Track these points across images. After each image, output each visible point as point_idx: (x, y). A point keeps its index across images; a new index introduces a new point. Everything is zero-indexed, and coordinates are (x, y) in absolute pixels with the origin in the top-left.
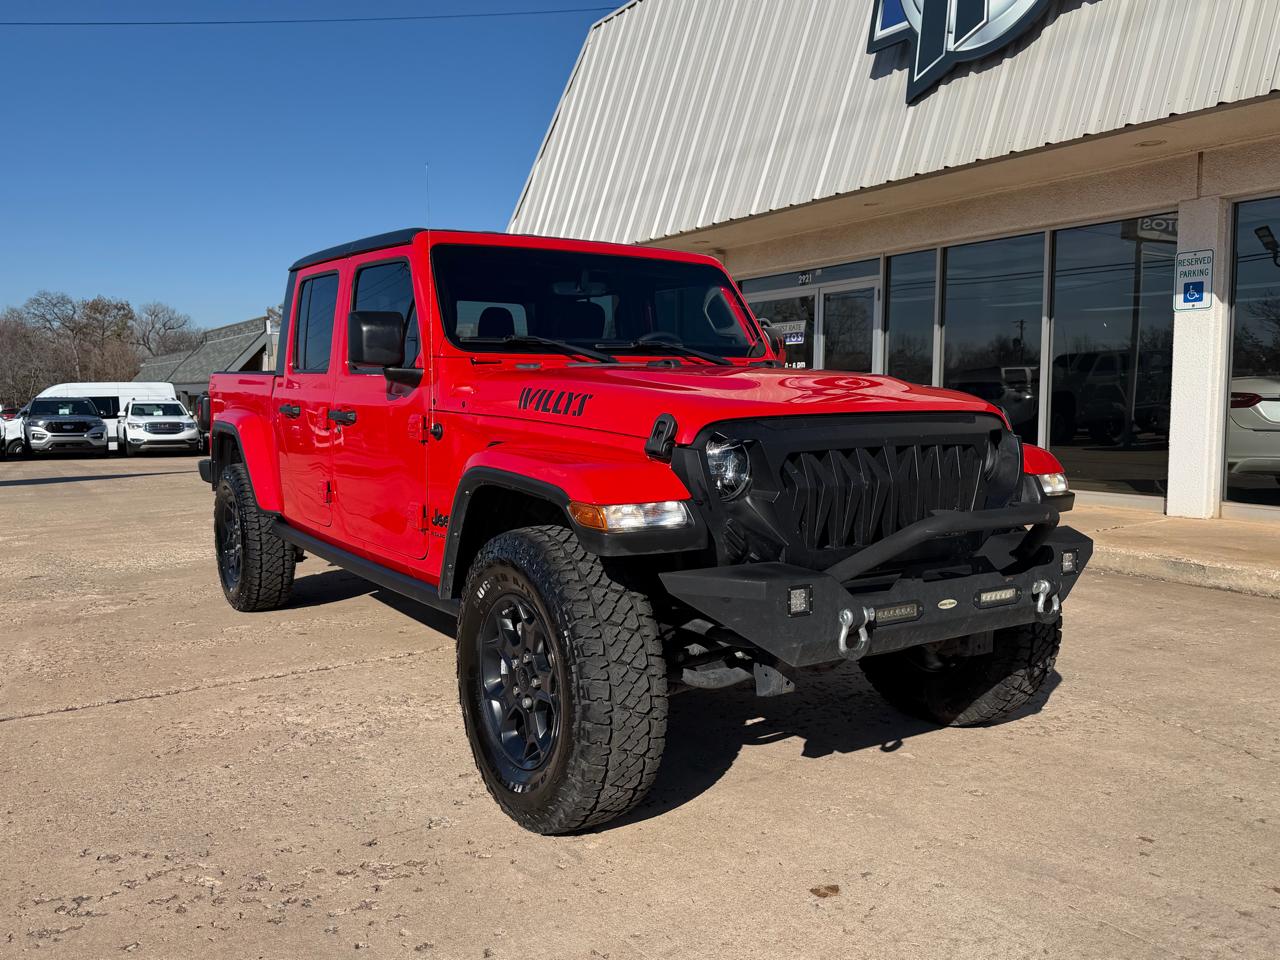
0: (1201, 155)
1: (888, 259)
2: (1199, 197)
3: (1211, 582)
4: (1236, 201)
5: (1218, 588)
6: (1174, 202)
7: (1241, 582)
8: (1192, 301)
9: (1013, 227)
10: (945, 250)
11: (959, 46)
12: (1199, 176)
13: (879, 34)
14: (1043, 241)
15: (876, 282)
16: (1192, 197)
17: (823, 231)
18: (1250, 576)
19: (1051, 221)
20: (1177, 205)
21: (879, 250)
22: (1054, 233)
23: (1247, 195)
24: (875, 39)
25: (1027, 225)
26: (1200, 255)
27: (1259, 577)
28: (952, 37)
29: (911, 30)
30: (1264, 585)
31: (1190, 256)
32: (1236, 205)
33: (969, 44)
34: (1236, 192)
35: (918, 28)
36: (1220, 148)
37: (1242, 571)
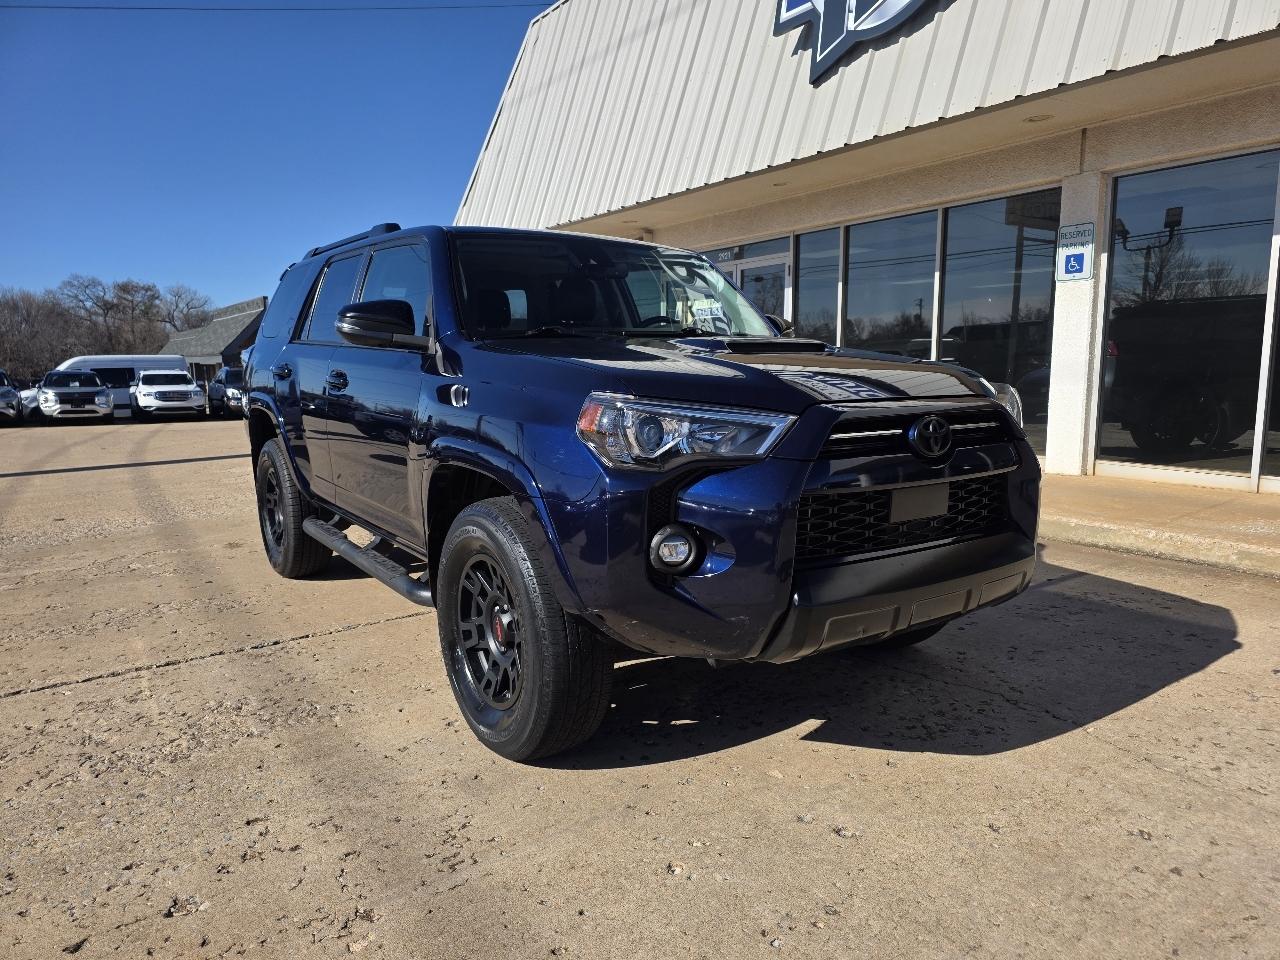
0: (1084, 131)
1: (797, 238)
2: (1082, 171)
3: (1089, 540)
4: (1116, 175)
5: (1096, 546)
6: (1058, 178)
7: (1118, 541)
8: (1075, 272)
9: (908, 206)
10: (847, 229)
11: (859, 24)
12: (1082, 152)
13: (785, 16)
14: (936, 219)
15: (788, 258)
16: (1074, 173)
17: (739, 212)
18: (1128, 535)
19: (944, 199)
20: (1060, 181)
21: (791, 229)
22: (946, 211)
23: (1127, 169)
24: (781, 22)
25: (921, 204)
26: (1081, 228)
27: (1136, 536)
28: (852, 16)
29: (814, 11)
30: (1141, 544)
31: (1073, 229)
32: (1116, 180)
33: (869, 23)
34: (1117, 166)
35: (821, 9)
36: (1103, 123)
37: (1120, 530)
